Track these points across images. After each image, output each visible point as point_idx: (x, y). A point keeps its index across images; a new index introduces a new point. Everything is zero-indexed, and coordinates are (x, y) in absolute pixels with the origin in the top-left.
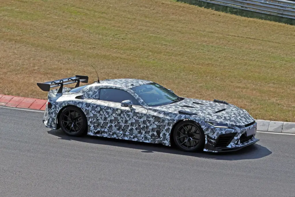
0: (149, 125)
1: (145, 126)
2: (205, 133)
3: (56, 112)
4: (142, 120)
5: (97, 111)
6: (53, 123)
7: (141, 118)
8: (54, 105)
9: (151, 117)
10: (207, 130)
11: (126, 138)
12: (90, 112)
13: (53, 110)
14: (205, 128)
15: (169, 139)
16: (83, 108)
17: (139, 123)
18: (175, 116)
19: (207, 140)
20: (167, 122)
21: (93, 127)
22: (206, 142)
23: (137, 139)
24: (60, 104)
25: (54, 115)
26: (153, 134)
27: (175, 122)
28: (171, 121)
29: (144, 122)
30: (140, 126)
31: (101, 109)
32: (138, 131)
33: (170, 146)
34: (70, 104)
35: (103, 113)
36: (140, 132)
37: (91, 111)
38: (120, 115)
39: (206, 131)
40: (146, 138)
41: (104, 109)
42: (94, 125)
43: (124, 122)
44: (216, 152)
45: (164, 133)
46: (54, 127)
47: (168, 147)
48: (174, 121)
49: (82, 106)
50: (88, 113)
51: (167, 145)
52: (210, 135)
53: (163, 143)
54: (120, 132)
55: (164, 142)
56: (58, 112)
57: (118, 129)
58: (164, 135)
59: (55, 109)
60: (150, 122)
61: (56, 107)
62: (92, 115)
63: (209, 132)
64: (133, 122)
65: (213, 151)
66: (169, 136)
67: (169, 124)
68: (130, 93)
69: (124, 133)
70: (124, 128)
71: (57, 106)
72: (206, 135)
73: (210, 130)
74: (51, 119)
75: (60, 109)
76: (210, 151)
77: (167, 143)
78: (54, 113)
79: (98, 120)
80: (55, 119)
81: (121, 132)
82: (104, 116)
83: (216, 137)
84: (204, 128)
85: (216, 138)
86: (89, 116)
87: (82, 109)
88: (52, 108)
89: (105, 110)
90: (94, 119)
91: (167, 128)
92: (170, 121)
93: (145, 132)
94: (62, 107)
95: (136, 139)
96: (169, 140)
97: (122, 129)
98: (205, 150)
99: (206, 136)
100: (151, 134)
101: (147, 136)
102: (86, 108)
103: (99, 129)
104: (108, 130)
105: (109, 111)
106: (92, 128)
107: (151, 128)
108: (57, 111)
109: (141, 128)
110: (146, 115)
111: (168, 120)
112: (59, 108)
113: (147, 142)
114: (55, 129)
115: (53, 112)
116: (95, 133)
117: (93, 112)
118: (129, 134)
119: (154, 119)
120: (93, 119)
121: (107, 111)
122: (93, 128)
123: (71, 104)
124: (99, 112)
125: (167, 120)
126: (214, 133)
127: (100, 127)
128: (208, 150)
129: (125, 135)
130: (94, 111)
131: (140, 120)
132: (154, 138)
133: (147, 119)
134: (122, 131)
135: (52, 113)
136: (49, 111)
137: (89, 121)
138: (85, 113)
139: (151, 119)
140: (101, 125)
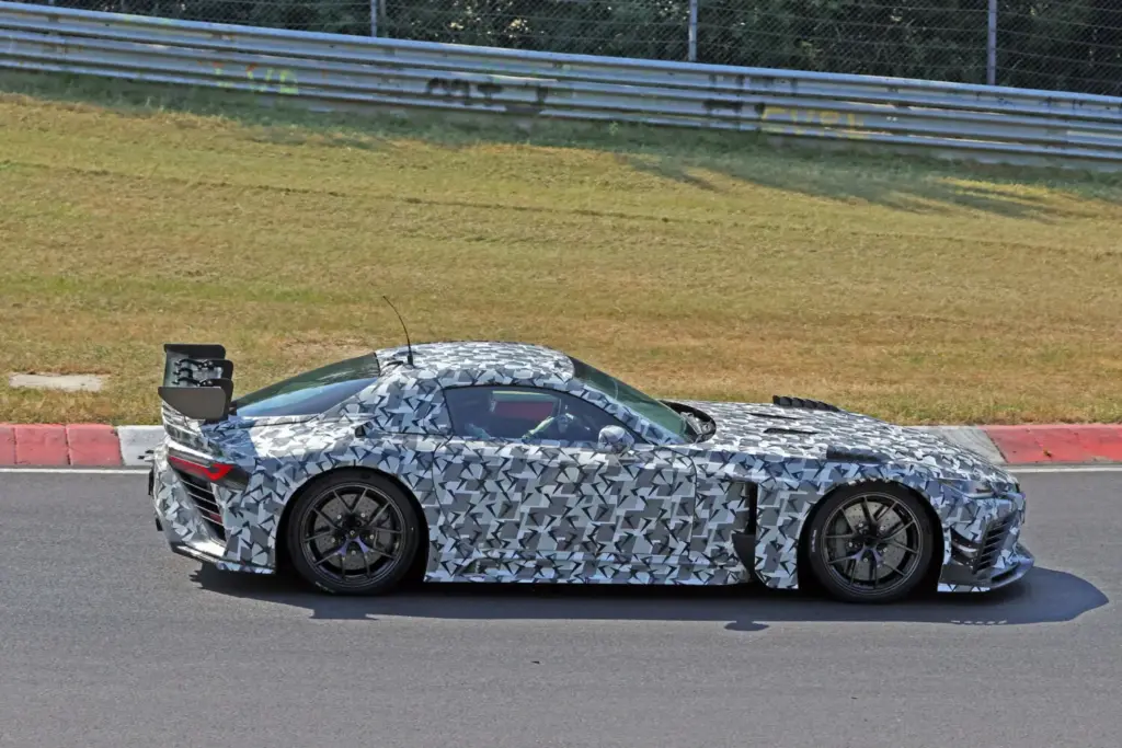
0: (705, 514)
1: (690, 520)
2: (944, 526)
3: (277, 499)
4: (677, 498)
5: (470, 482)
6: (257, 548)
7: (671, 490)
8: (262, 472)
9: (716, 483)
10: (950, 512)
11: (598, 578)
12: (439, 489)
13: (256, 495)
14: (944, 505)
15: (795, 561)
16: (406, 476)
17: (664, 511)
18: (816, 470)
19: (950, 549)
20: (785, 495)
21: (455, 545)
22: (947, 557)
23: (648, 577)
24: (290, 466)
25: (263, 514)
26: (722, 548)
27: (821, 493)
28: (805, 493)
29: (685, 507)
30: (665, 522)
31: (489, 473)
32: (655, 546)
33: (796, 587)
34: (348, 462)
35: (500, 485)
36: (664, 549)
37: (442, 485)
38: (577, 487)
39: (949, 514)
40: (687, 567)
41: (503, 469)
42: (457, 541)
43: (593, 517)
44: (983, 589)
45: (773, 539)
46: (266, 567)
47: (788, 592)
48: (818, 489)
49: (401, 467)
50: (430, 494)
51: (782, 585)
52: (960, 530)
53: (769, 578)
54: (572, 554)
55: (771, 575)
56: (284, 502)
57: (567, 546)
58: (775, 546)
59: (267, 491)
60: (709, 502)
61: (270, 479)
62: (448, 500)
63: (957, 518)
64: (637, 509)
65: (975, 589)
66: (794, 551)
67: (793, 504)
68: (585, 397)
69: (592, 558)
70: (594, 538)
71: (276, 475)
72: (946, 530)
73: (960, 510)
74: (246, 531)
75: (294, 486)
76: (964, 589)
77: (785, 578)
78: (261, 506)
79: (474, 517)
80: (268, 533)
81: (579, 556)
82: (505, 499)
83: (979, 532)
84: (941, 506)
85: (978, 539)
86: (437, 505)
87: (402, 479)
88: (250, 488)
89: (505, 473)
90: (457, 516)
91: (785, 521)
92: (800, 492)
93: (688, 544)
94: (305, 480)
95: (643, 578)
96: (792, 567)
97: (585, 544)
98: (942, 588)
99: (947, 535)
100: (713, 551)
101: (694, 559)
102: (421, 473)
103: (478, 554)
104: (516, 552)
105: (526, 474)
106: (448, 551)
107: (713, 525)
108: (282, 498)
109: (672, 532)
110: (694, 479)
111: (791, 488)
112: (287, 484)
113: (693, 581)
114: (267, 571)
115: (258, 503)
116: (461, 570)
117: (452, 485)
118: (612, 558)
119: (725, 489)
120: (451, 516)
121: (518, 476)
122: (455, 550)
123: (351, 464)
124: (481, 483)
125: (785, 488)
126: (974, 519)
127: (481, 545)
128: (953, 586)
129: (592, 565)
130: (458, 483)
131: (669, 498)
132: (722, 567)
133: (696, 495)
134: (581, 550)
135: (253, 508)
136: (236, 499)
137: (435, 523)
138: (418, 495)
139: (715, 492)
140: (490, 536)
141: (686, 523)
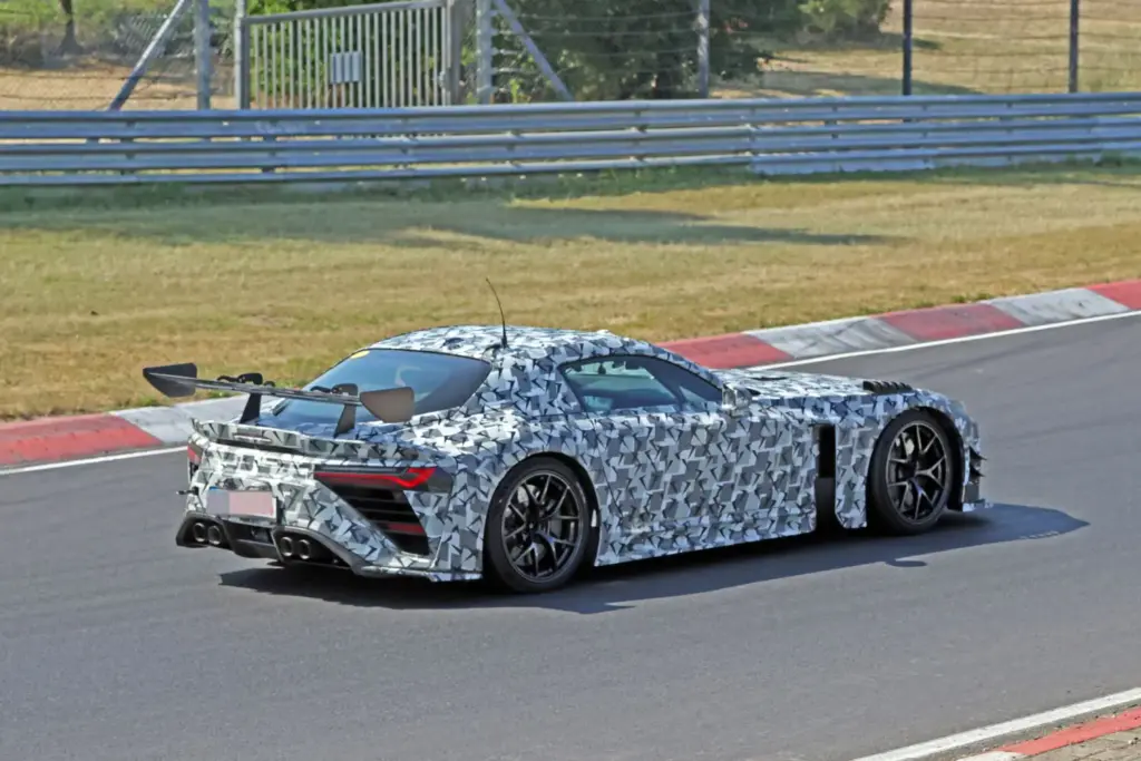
0: (799, 462)
1: (788, 468)
2: (965, 446)
3: (482, 497)
4: (778, 449)
5: (628, 455)
6: (467, 552)
7: (773, 441)
8: (464, 470)
9: (805, 429)
11: (719, 541)
12: (605, 466)
13: (462, 496)
14: (963, 427)
15: (864, 498)
16: (581, 456)
17: (770, 463)
18: (871, 406)
19: (968, 471)
20: (855, 433)
21: (619, 524)
22: (967, 478)
23: (756, 533)
24: (488, 460)
25: (470, 514)
26: (808, 495)
27: (881, 427)
28: (870, 429)
29: (785, 457)
30: (770, 475)
31: (640, 443)
32: (762, 500)
33: (865, 525)
34: (537, 449)
35: (648, 456)
36: (768, 502)
37: (607, 462)
38: (704, 450)
39: (967, 434)
40: (783, 518)
41: (650, 438)
42: (620, 519)
43: (718, 476)
46: (474, 572)
48: (878, 423)
50: (600, 473)
51: (855, 525)
53: (845, 520)
54: (701, 518)
55: (847, 516)
56: (489, 500)
57: (697, 511)
58: (850, 485)
59: (472, 490)
60: (802, 448)
61: (474, 478)
62: (613, 477)
64: (750, 465)
66: (864, 488)
67: (862, 441)
69: (715, 520)
70: (718, 499)
71: (478, 472)
72: (966, 450)
74: (456, 536)
75: (496, 481)
77: (857, 517)
78: (468, 506)
79: (631, 491)
80: (476, 535)
81: (705, 521)
82: (653, 469)
86: (605, 484)
87: (580, 461)
88: (456, 489)
90: (620, 493)
91: (857, 459)
92: (866, 429)
93: (786, 495)
94: (505, 472)
95: (752, 536)
96: (862, 505)
97: (711, 507)
98: (966, 508)
99: (968, 455)
100: (802, 499)
101: (788, 510)
102: (591, 452)
103: (635, 531)
104: (661, 524)
105: (667, 441)
106: (615, 531)
107: (804, 472)
108: (486, 495)
109: (775, 484)
110: (790, 427)
111: (859, 426)
112: (489, 480)
114: (476, 576)
115: (465, 504)
116: (624, 549)
117: (614, 461)
118: (730, 518)
119: (810, 433)
120: (616, 493)
121: (661, 444)
122: (619, 529)
123: (541, 451)
124: (635, 456)
125: (855, 425)
127: (637, 520)
128: (971, 506)
129: (716, 528)
130: (618, 458)
131: (774, 449)
132: (807, 514)
133: (793, 443)
134: (707, 514)
135: (460, 511)
136: (443, 503)
137: (605, 504)
138: (592, 476)
139: (805, 437)
140: (642, 511)
141: (785, 473)
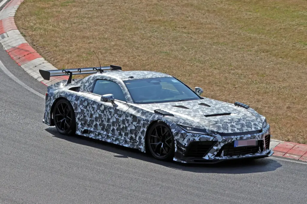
1: (125, 126)
2: (174, 139)
4: (122, 119)
5: (84, 106)
6: (48, 118)
7: (121, 116)
9: (129, 116)
10: (176, 135)
12: (78, 107)
13: (48, 102)
15: (144, 143)
16: (72, 102)
17: (119, 122)
18: (150, 116)
19: (176, 147)
20: (142, 122)
22: (176, 149)
24: (53, 95)
25: (49, 108)
26: (132, 137)
27: (149, 123)
29: (123, 122)
30: (120, 126)
31: (88, 104)
33: (145, 152)
34: (62, 96)
35: (90, 108)
41: (91, 103)
42: (81, 123)
43: (107, 121)
44: (184, 162)
45: (140, 136)
47: (143, 153)
49: (71, 99)
50: (76, 108)
52: (180, 141)
54: (104, 132)
56: (52, 105)
57: (103, 129)
58: (140, 138)
59: (50, 101)
60: (128, 121)
61: (50, 98)
62: (80, 111)
63: (179, 137)
64: (114, 121)
65: (182, 162)
67: (144, 125)
68: (120, 86)
69: (107, 134)
73: (180, 135)
74: (46, 112)
76: (180, 161)
78: (49, 105)
80: (49, 114)
82: (91, 112)
83: (187, 144)
84: (174, 132)
85: (186, 145)
88: (48, 100)
89: (91, 105)
91: (142, 130)
92: (145, 122)
93: (125, 134)
94: (55, 100)
96: (144, 145)
97: (106, 129)
98: (174, 159)
99: (175, 142)
100: (130, 137)
101: (126, 139)
102: (75, 102)
104: (94, 129)
105: (95, 106)
107: (129, 129)
109: (121, 129)
111: (144, 120)
112: (52, 100)
113: (126, 146)
114: (49, 125)
116: (82, 132)
118: (111, 135)
119: (132, 118)
122: (81, 126)
124: (86, 107)
125: (142, 120)
126: (184, 139)
127: (86, 125)
128: (177, 160)
129: (108, 136)
130: (82, 106)
131: (120, 118)
132: (133, 142)
133: (125, 118)
136: (46, 103)
138: (74, 108)
139: (129, 118)
140: (88, 123)
